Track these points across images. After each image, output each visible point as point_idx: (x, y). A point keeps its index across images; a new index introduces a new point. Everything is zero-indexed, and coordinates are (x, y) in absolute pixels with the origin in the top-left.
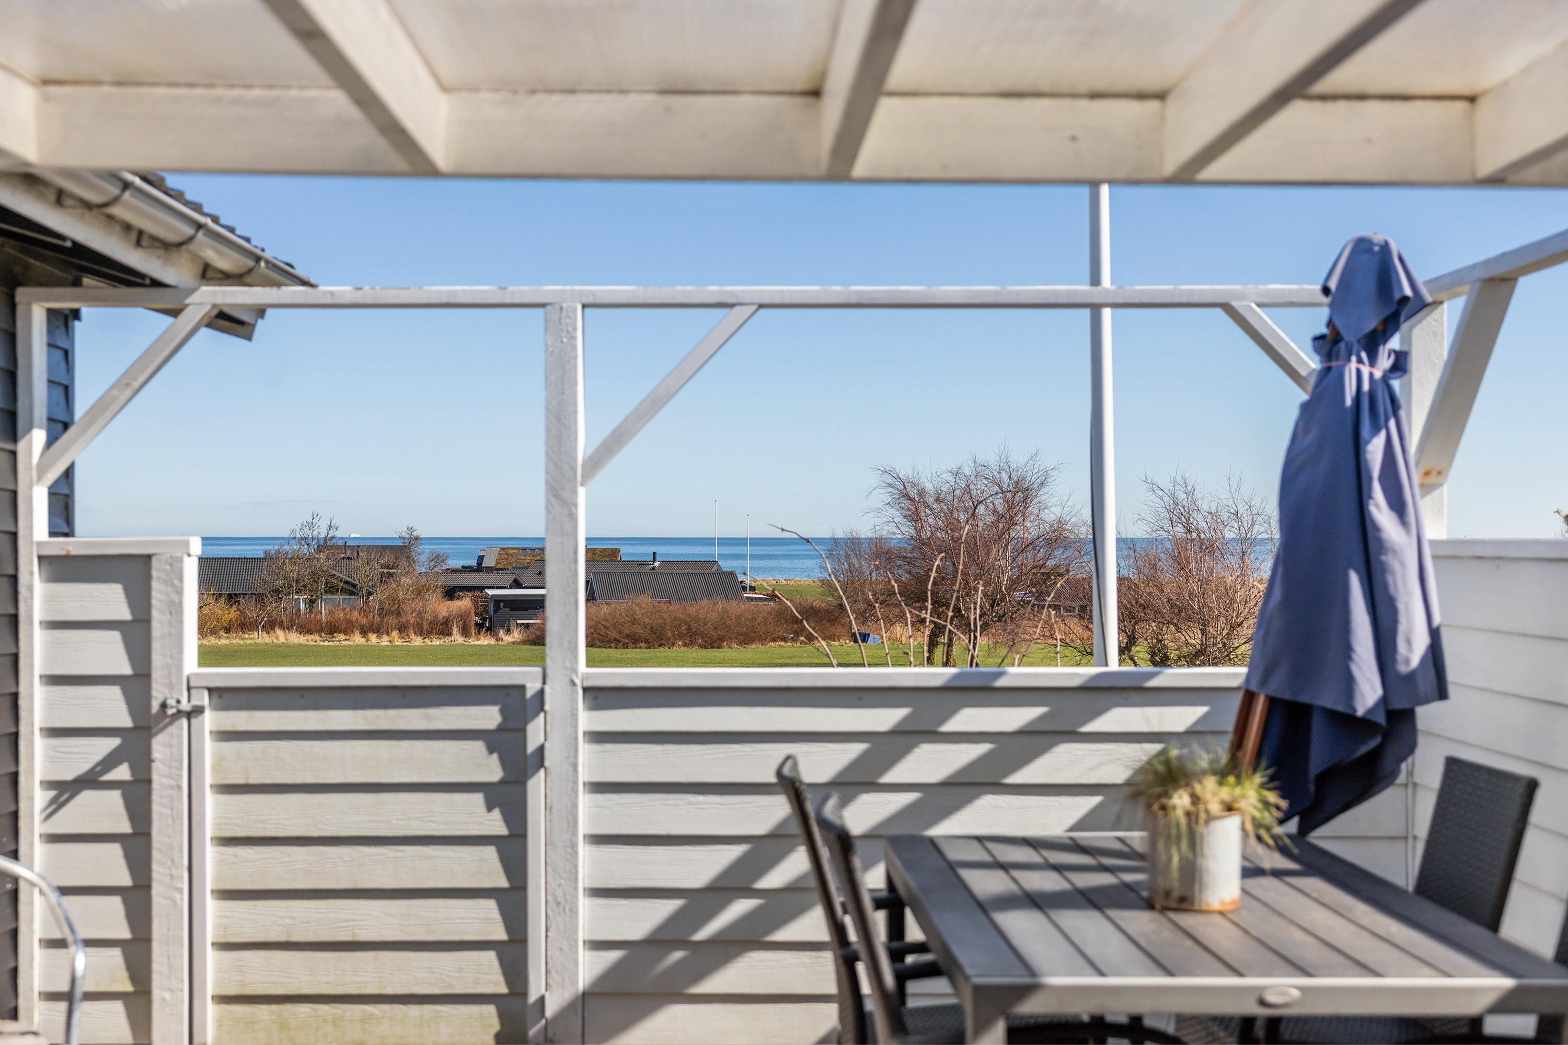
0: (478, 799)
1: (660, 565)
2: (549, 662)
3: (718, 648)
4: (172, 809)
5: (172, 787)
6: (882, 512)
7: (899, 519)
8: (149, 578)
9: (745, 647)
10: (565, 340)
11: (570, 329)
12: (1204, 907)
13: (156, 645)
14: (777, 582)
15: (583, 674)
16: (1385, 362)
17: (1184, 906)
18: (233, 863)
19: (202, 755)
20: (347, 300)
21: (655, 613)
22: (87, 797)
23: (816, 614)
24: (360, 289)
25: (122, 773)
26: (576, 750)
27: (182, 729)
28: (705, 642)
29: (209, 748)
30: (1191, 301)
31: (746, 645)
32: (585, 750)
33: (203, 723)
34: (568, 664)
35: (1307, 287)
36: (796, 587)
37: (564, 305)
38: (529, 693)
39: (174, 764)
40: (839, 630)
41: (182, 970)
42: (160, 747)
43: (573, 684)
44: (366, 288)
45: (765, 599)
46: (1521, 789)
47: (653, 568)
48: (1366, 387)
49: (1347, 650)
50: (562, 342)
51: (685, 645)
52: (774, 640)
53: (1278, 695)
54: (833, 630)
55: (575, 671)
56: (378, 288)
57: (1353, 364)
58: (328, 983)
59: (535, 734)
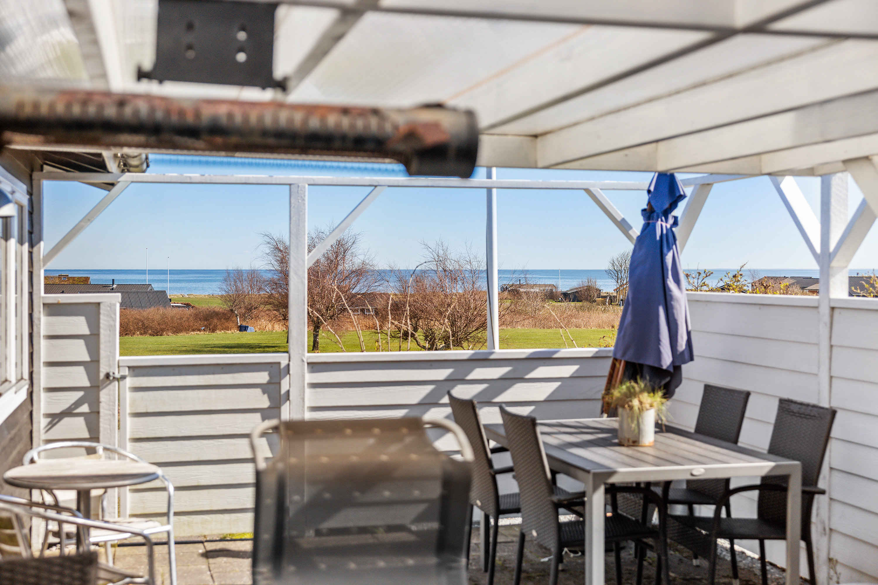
0: (258, 416)
1: (116, 287)
2: (292, 351)
3: (160, 335)
4: (110, 425)
5: (110, 415)
6: (265, 258)
7: (273, 262)
8: (99, 313)
9: (177, 335)
10: (300, 201)
11: (302, 196)
12: (643, 445)
13: (102, 346)
14: (183, 296)
15: (307, 356)
16: (671, 221)
17: (636, 444)
18: (140, 450)
19: (125, 399)
20: (197, 181)
21: (123, 316)
22: (66, 420)
23: (217, 315)
24: (203, 175)
25: (85, 408)
26: (304, 392)
27: (115, 386)
28: (153, 332)
29: (128, 395)
30: (573, 187)
31: (177, 334)
32: (308, 391)
33: (125, 384)
34: (300, 352)
35: (621, 182)
36: (194, 299)
37: (300, 185)
38: (282, 366)
39: (111, 404)
40: (231, 324)
41: (114, 503)
42: (104, 395)
43: (303, 361)
44: (206, 175)
45: (184, 307)
46: (743, 396)
47: (113, 289)
48: (665, 232)
49: (658, 341)
50: (298, 202)
51: (141, 334)
52: (193, 330)
53: (629, 360)
54: (227, 324)
55: (304, 355)
56: (212, 175)
57: (659, 222)
58: (185, 506)
59: (285, 385)
